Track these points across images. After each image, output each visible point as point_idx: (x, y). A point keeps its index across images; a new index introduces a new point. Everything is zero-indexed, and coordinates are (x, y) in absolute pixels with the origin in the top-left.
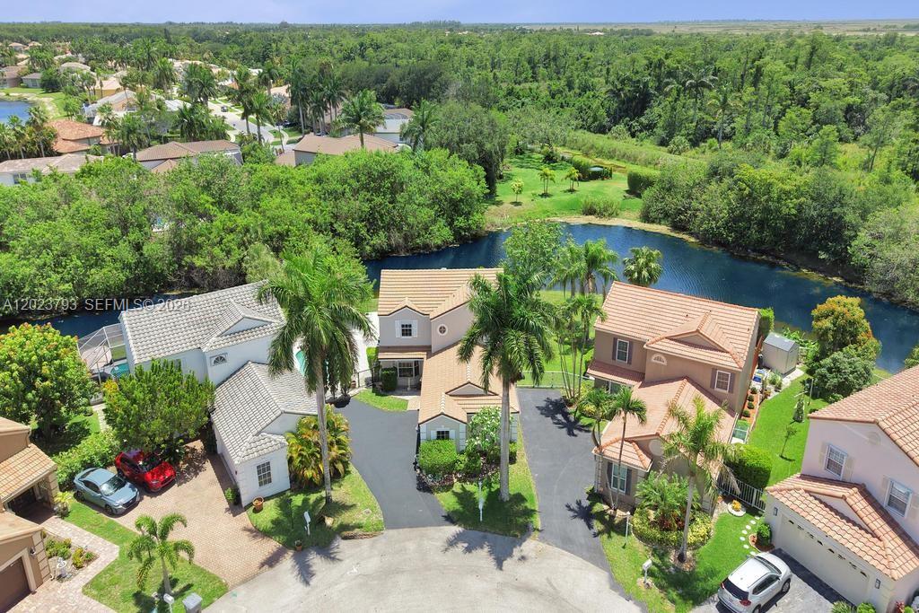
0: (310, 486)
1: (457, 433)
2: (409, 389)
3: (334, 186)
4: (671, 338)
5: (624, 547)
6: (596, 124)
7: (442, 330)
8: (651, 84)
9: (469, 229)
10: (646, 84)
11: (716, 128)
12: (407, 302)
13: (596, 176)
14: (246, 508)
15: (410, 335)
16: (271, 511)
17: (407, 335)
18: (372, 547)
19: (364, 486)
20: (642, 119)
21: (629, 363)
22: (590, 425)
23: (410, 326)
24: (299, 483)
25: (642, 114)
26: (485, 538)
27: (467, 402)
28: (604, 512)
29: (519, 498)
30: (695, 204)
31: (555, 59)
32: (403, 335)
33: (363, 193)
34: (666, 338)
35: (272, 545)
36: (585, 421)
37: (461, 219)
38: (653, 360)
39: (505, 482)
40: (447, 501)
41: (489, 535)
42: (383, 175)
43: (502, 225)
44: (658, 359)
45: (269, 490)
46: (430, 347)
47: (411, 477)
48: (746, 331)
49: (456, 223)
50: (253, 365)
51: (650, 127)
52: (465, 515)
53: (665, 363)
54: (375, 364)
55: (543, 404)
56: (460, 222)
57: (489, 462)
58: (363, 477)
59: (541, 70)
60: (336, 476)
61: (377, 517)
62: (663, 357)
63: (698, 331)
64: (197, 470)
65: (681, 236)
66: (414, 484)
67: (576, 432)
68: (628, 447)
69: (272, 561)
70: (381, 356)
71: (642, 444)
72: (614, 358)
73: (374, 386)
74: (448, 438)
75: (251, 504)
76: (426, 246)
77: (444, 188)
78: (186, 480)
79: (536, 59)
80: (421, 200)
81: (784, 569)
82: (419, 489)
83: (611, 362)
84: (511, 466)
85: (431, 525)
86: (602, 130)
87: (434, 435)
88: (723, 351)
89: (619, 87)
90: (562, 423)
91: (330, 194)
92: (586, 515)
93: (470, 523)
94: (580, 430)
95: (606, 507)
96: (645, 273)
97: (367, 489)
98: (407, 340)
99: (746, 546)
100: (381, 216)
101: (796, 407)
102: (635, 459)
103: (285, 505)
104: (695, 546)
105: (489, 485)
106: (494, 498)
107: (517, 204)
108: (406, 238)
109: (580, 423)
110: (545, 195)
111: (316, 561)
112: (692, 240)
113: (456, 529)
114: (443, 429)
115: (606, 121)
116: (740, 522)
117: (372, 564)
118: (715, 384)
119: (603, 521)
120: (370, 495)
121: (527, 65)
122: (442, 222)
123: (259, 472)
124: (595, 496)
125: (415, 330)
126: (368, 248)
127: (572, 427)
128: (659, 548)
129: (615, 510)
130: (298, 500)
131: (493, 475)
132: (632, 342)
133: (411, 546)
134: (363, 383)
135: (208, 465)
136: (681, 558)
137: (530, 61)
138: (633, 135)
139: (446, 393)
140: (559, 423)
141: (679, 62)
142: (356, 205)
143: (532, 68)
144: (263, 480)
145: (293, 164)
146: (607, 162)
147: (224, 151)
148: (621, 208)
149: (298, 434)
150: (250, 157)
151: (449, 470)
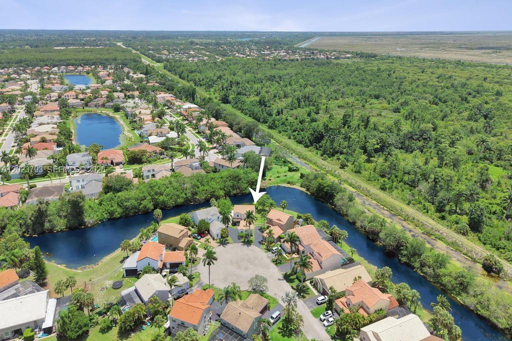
0: (224, 238)
2: (237, 225)
3: (225, 179)
6: (306, 144)
7: (242, 216)
10: (322, 132)
12: (238, 211)
13: (294, 170)
14: (215, 240)
16: (218, 241)
18: (232, 245)
20: (320, 144)
21: (272, 223)
23: (238, 215)
24: (222, 237)
25: (320, 142)
26: (246, 244)
29: (252, 241)
33: (231, 181)
35: (219, 244)
39: (250, 239)
40: (242, 240)
43: (265, 187)
45: (218, 238)
46: (241, 219)
47: (237, 237)
54: (233, 221)
55: (259, 228)
57: (248, 236)
58: (231, 237)
60: (227, 236)
61: (232, 242)
68: (266, 234)
69: (219, 246)
70: (234, 220)
73: (232, 224)
74: (243, 232)
78: (206, 236)
81: (280, 248)
82: (238, 239)
83: (269, 222)
84: (251, 237)
85: (239, 243)
87: (241, 232)
89: (313, 133)
90: (261, 232)
92: (260, 243)
93: (244, 243)
96: (284, 206)
98: (238, 218)
100: (235, 186)
103: (220, 240)
106: (248, 240)
107: (270, 180)
110: (278, 177)
111: (225, 246)
112: (309, 194)
113: (242, 243)
115: (308, 144)
116: (279, 244)
119: (262, 243)
120: (232, 239)
128: (267, 246)
129: (264, 242)
130: (222, 239)
132: (272, 219)
133: (237, 245)
135: (209, 234)
138: (316, 149)
139: (243, 226)
142: (229, 183)
144: (218, 236)
145: (213, 166)
146: (304, 161)
147: (195, 162)
148: (297, 182)
149: (222, 230)
150: (203, 164)
151: (242, 237)
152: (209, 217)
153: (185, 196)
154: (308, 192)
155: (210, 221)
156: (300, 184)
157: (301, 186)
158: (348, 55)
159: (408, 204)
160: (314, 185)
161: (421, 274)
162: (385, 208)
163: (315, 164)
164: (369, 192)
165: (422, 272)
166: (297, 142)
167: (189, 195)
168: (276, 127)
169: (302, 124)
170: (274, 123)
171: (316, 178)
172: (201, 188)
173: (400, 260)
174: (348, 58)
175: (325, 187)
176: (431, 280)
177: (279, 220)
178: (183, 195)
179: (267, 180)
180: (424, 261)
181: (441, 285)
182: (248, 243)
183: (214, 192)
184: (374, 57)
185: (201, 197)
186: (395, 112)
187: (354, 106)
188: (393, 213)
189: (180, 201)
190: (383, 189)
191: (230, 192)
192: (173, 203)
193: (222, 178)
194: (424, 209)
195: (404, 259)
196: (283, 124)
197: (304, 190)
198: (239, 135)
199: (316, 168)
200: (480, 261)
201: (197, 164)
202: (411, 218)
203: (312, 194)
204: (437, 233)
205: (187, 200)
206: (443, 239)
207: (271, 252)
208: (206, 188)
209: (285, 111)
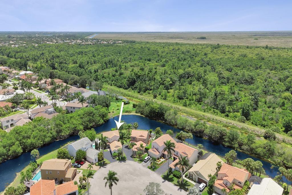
0: (101, 161)
1: (116, 152)
3: (82, 116)
4: (139, 136)
5: (136, 159)
6: (125, 87)
7: (112, 140)
9: (106, 119)
10: (134, 79)
13: (127, 103)
18: (110, 164)
19: (106, 159)
20: (134, 86)
21: (135, 140)
24: (99, 160)
25: (134, 85)
27: (117, 148)
29: (124, 157)
30: (144, 110)
31: (112, 62)
35: (99, 166)
36: (130, 148)
38: (137, 139)
40: (116, 159)
43: (111, 117)
46: (110, 142)
48: (147, 134)
50: (89, 148)
51: (136, 88)
52: (119, 160)
53: (139, 139)
55: (125, 147)
56: (105, 119)
59: (109, 66)
61: (109, 162)
66: (112, 158)
68: (135, 149)
69: (100, 168)
71: (136, 148)
72: (133, 140)
76: (99, 124)
77: (101, 113)
79: (107, 62)
80: (97, 116)
81: (150, 157)
84: (123, 154)
86: (126, 89)
87: (114, 152)
88: (144, 137)
89: (129, 79)
92: (131, 157)
96: (136, 126)
102: (136, 150)
103: (98, 163)
106: (122, 158)
107: (113, 112)
108: (95, 123)
110: (118, 109)
111: (105, 167)
112: (144, 116)
115: (127, 87)
116: (147, 154)
117: (111, 166)
118: (144, 141)
119: (133, 157)
121: (104, 64)
122: (101, 119)
124: (132, 155)
126: (89, 126)
127: (129, 149)
128: (139, 158)
130: (99, 162)
131: (121, 155)
132: (135, 137)
133: (114, 164)
135: (86, 161)
136: (141, 158)
137: (105, 63)
138: (133, 90)
139: (114, 147)
140: (127, 149)
142: (86, 119)
143: (106, 65)
144: (96, 161)
145: (65, 109)
146: (128, 98)
147: (50, 108)
148: (132, 111)
149: (98, 155)
150: (57, 109)
151: (116, 156)
152: (84, 147)
153: (51, 135)
154: (143, 116)
155: (85, 150)
157: (136, 112)
158: (120, 42)
159: (205, 112)
160: (147, 110)
161: (241, 151)
162: (193, 116)
163: (137, 98)
164: (179, 109)
165: (240, 150)
166: (118, 87)
167: (55, 133)
168: (99, 79)
169: (114, 77)
170: (97, 77)
171: (147, 104)
172: (64, 126)
173: (224, 145)
174: (120, 43)
175: (156, 109)
176: (248, 153)
177: (141, 136)
178: (49, 134)
179: (111, 113)
180: (241, 142)
181: (256, 154)
182: (123, 159)
183: (75, 127)
184: (134, 42)
185: (66, 133)
186: (163, 67)
187: (139, 65)
188: (199, 118)
189: (47, 140)
190: (185, 105)
191: (87, 125)
192: (42, 142)
193: (79, 115)
194: (215, 113)
195: (227, 144)
196: (103, 77)
197: (139, 114)
198: (76, 87)
199: (139, 100)
200: (261, 135)
201: (52, 109)
202: (211, 119)
203: (147, 116)
204: (230, 124)
205: (54, 138)
206: (236, 128)
207: (144, 162)
208: (68, 125)
209: (99, 71)
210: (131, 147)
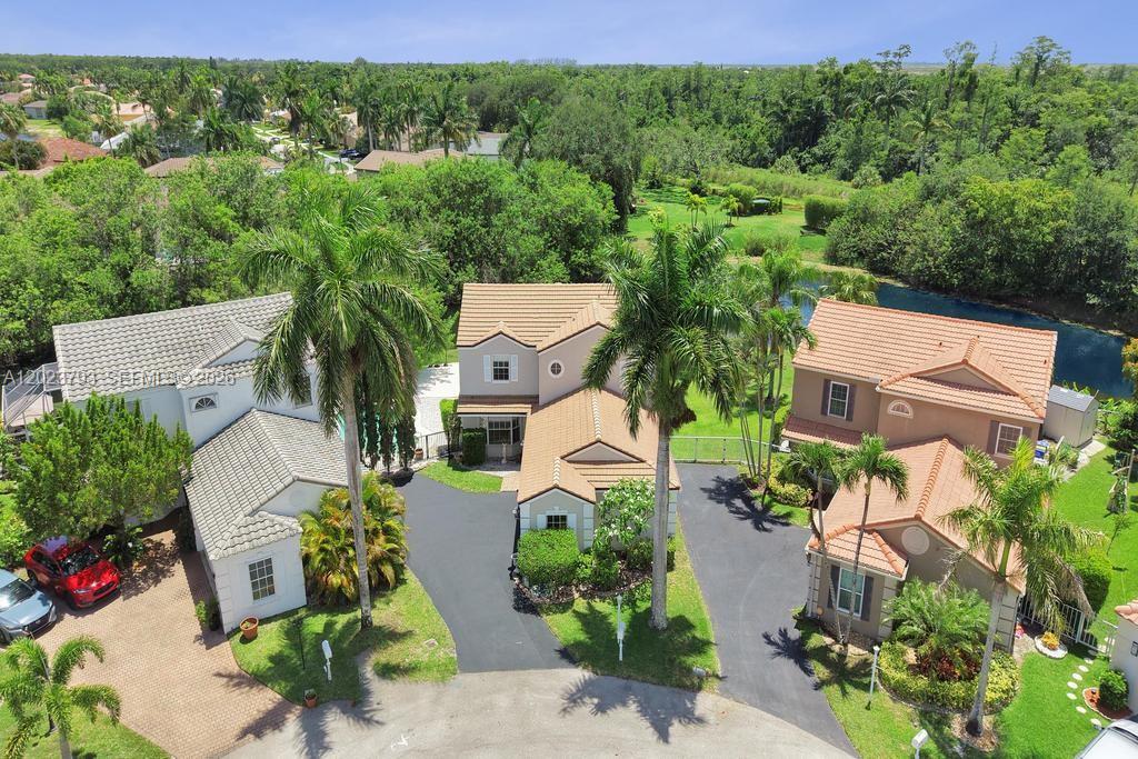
0: (338, 601)
1: (580, 519)
2: (504, 461)
3: (405, 201)
4: (918, 376)
5: (868, 708)
6: (755, 155)
7: (556, 369)
8: (826, 105)
9: (592, 267)
10: (820, 105)
11: (914, 158)
12: (502, 327)
13: (760, 210)
14: (230, 636)
15: (507, 378)
16: (271, 640)
17: (501, 378)
18: (436, 701)
19: (428, 603)
20: (815, 150)
21: (849, 418)
22: (788, 515)
23: (507, 364)
24: (321, 597)
25: (814, 143)
26: (627, 689)
27: (595, 472)
28: (827, 649)
29: (682, 624)
30: (902, 236)
31: (697, 90)
32: (496, 377)
33: (445, 212)
34: (911, 376)
35: (266, 698)
36: (778, 509)
37: (580, 252)
38: (890, 411)
39: (659, 598)
40: (565, 627)
41: (635, 685)
42: (474, 188)
44: (898, 408)
45: (268, 606)
46: (537, 396)
47: (504, 590)
48: (1042, 365)
49: (573, 258)
50: (258, 414)
51: (826, 159)
52: (593, 650)
53: (910, 415)
54: (452, 422)
55: (712, 485)
56: (579, 257)
57: (630, 568)
58: (426, 589)
59: (679, 104)
60: (381, 587)
61: (447, 652)
62: (908, 406)
63: (965, 362)
64: (157, 574)
65: (883, 280)
66: (508, 600)
67: (767, 525)
68: (870, 542)
70: (461, 409)
71: (890, 535)
72: (824, 412)
73: (451, 457)
74: (564, 527)
75: (237, 630)
77: (558, 210)
78: (138, 591)
79: (673, 89)
80: (523, 224)
82: (517, 609)
83: (819, 418)
84: (668, 575)
85: (537, 666)
86: (763, 163)
87: (542, 521)
88: (1009, 392)
89: (785, 108)
90: (744, 513)
91: (400, 213)
93: (602, 663)
94: (774, 523)
95: (828, 640)
97: (432, 607)
98: (501, 387)
99: (1081, 710)
100: (471, 244)
101: (1112, 490)
102: (880, 559)
103: (294, 633)
104: (995, 708)
105: (631, 602)
106: (641, 624)
109: (771, 513)
111: (338, 725)
112: (899, 284)
113: (578, 675)
114: (557, 512)
115: (768, 152)
116: (1061, 668)
117: (436, 732)
119: (827, 663)
120: (436, 615)
121: (661, 96)
122: (554, 256)
123: (253, 576)
124: (808, 622)
125: (513, 370)
127: (759, 518)
128: (931, 711)
129: (845, 645)
130: (317, 623)
131: (637, 587)
132: (854, 384)
133: (503, 701)
134: (433, 453)
135: (179, 569)
136: (973, 728)
137: (665, 92)
138: (803, 170)
139: (562, 458)
140: (738, 511)
141: (862, 76)
154: (889, 281)
156: (819, 253)
157: (833, 258)
210: (789, 500)
